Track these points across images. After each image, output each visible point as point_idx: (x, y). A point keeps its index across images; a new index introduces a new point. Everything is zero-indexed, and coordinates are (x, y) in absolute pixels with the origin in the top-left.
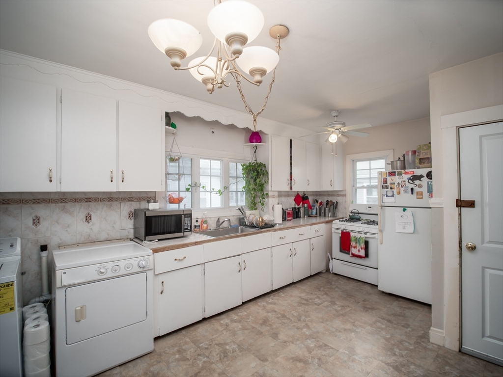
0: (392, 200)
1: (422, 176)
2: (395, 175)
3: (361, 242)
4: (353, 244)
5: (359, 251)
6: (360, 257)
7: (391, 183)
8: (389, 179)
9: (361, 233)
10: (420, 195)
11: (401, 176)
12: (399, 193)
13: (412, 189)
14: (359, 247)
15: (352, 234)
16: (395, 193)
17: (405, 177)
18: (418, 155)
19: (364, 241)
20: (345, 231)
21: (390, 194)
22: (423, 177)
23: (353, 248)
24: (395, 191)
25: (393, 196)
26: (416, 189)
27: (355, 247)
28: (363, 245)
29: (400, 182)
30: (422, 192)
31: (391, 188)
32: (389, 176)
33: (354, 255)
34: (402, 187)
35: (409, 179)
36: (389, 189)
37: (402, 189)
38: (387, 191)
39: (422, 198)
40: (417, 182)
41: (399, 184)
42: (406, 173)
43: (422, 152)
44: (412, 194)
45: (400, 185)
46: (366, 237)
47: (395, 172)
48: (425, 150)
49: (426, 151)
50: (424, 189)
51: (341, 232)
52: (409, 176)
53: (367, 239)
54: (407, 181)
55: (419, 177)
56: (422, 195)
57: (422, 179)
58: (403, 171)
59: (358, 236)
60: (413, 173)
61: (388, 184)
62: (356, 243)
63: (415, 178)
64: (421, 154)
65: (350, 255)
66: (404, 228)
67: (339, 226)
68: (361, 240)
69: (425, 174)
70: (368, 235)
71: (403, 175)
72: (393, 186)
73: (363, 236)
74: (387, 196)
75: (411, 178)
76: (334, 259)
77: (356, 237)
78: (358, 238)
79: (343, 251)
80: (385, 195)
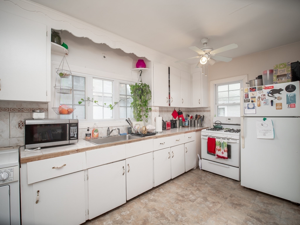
0: (251, 112)
1: (281, 90)
2: (255, 91)
3: (224, 146)
4: (218, 147)
5: (223, 153)
6: (224, 158)
7: (252, 97)
8: (251, 94)
9: (225, 139)
10: (279, 106)
11: (262, 91)
12: (259, 105)
13: (272, 101)
14: (222, 150)
15: (217, 140)
16: (256, 105)
17: (265, 92)
18: (275, 73)
19: (227, 145)
20: (211, 137)
22: (283, 90)
24: (256, 104)
25: (254, 108)
26: (276, 101)
27: (219, 150)
28: (226, 149)
29: (260, 96)
30: (281, 103)
31: (252, 102)
32: (250, 91)
33: (219, 157)
34: (262, 100)
35: (269, 93)
36: (250, 102)
37: (262, 102)
38: (248, 104)
39: (281, 109)
40: (276, 95)
41: (259, 97)
42: (266, 88)
43: (279, 70)
44: (272, 105)
45: (261, 99)
46: (228, 142)
47: (256, 88)
48: (281, 68)
49: (283, 69)
50: (284, 101)
51: (207, 138)
52: (269, 90)
53: (229, 144)
54: (267, 94)
55: (279, 91)
56: (282, 106)
57: (281, 93)
58: (263, 87)
59: (222, 141)
60: (273, 88)
61: (250, 98)
62: (220, 147)
63: (274, 92)
64: (278, 72)
65: (216, 156)
66: (265, 135)
67: (207, 134)
68: (225, 145)
69: (284, 88)
70: (230, 141)
71: (263, 90)
72: (253, 99)
73: (226, 141)
74: (248, 108)
75: (271, 92)
76: (203, 159)
77: (220, 142)
78: (222, 143)
79: (210, 153)
80: (247, 108)
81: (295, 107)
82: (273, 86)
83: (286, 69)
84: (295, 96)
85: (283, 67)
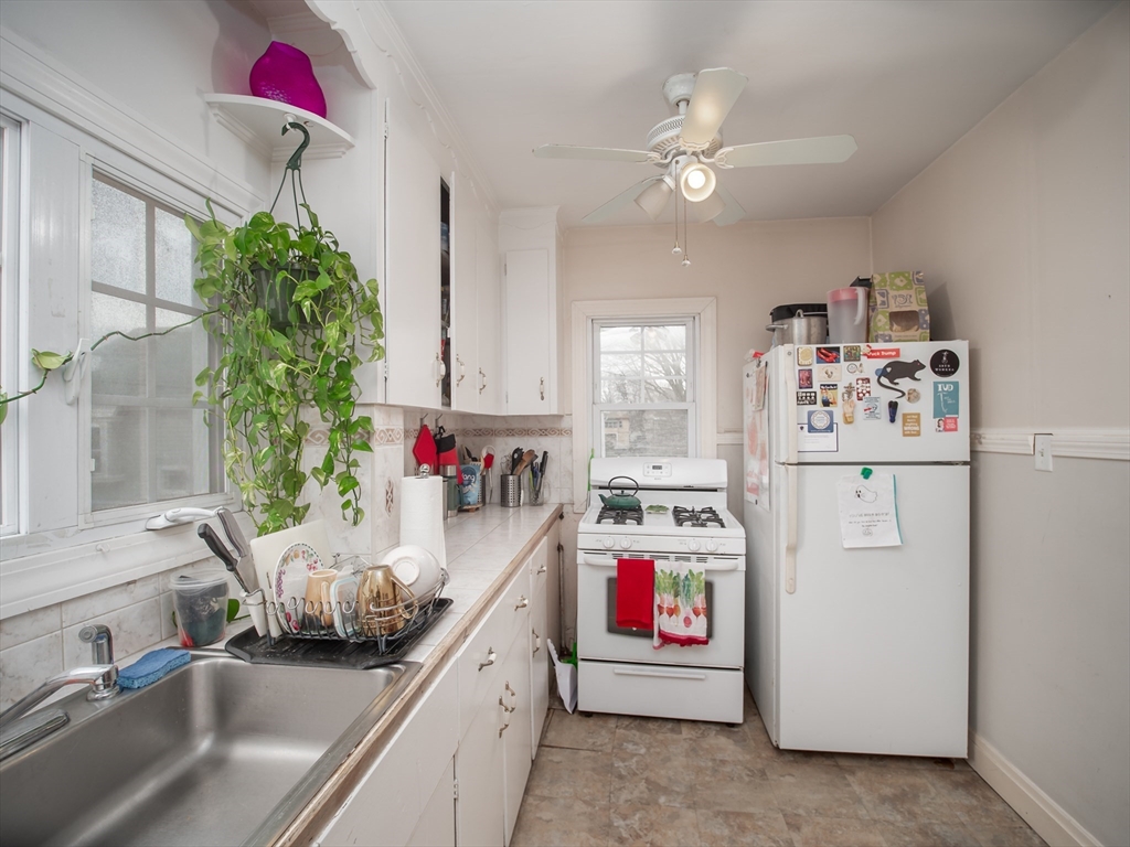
0: (823, 442)
1: (918, 366)
2: (837, 360)
3: (693, 589)
4: (663, 598)
5: (687, 622)
6: (690, 642)
7: (825, 387)
8: (820, 373)
9: (688, 559)
10: (912, 426)
11: (858, 363)
12: (848, 421)
13: (893, 406)
14: (685, 610)
15: (659, 565)
16: (838, 418)
17: (871, 367)
18: (883, 303)
19: (703, 584)
20: (626, 556)
21: (821, 421)
22: (923, 367)
23: (665, 615)
24: (838, 411)
25: (829, 429)
26: (905, 407)
27: (672, 612)
28: (700, 600)
29: (854, 384)
30: (919, 415)
31: (826, 403)
32: (820, 360)
33: (667, 639)
34: (860, 399)
35: (882, 373)
36: (819, 406)
37: (861, 405)
38: (810, 414)
39: (918, 434)
40: (905, 383)
41: (849, 389)
42: (872, 355)
43: (891, 293)
44: (893, 420)
45: (855, 393)
46: (706, 570)
47: (837, 349)
48: (899, 288)
49: (904, 292)
50: (925, 407)
51: (615, 562)
52: (882, 363)
53: (710, 578)
54: (874, 378)
55: (910, 370)
56: (919, 425)
57: (917, 375)
58: (863, 347)
59: (683, 568)
61: (816, 387)
62: (676, 595)
63: (899, 370)
64: (892, 302)
65: (656, 641)
66: (868, 533)
67: (608, 542)
68: (694, 584)
69: (926, 361)
70: (713, 564)
71: (863, 359)
72: (830, 395)
73: (695, 567)
74: (812, 429)
75: (889, 370)
77: (674, 574)
78: (682, 577)
79: (623, 628)
80: (806, 427)
81: (956, 430)
82: (897, 351)
83: (912, 292)
84: (956, 385)
85: (905, 287)
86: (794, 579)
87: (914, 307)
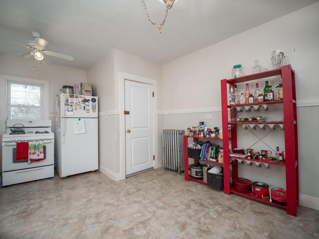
0: (71, 113)
2: (73, 97)
3: (40, 148)
4: (31, 151)
5: (38, 155)
6: (39, 160)
7: (71, 103)
8: (70, 100)
9: (39, 141)
10: (88, 111)
12: (76, 109)
13: (84, 107)
14: (37, 152)
15: (30, 143)
16: (74, 109)
17: (80, 100)
19: (43, 146)
20: (19, 142)
21: (70, 109)
23: (32, 155)
24: (74, 107)
25: (72, 111)
26: (86, 107)
27: (33, 154)
28: (42, 150)
31: (71, 106)
32: (70, 97)
33: (33, 161)
35: (83, 101)
37: (78, 107)
38: (68, 108)
39: (89, 112)
40: (87, 103)
41: (76, 103)
42: (81, 97)
43: (86, 86)
44: (84, 110)
45: (77, 104)
46: (44, 143)
47: (74, 95)
48: (87, 86)
49: (88, 87)
50: (90, 108)
51: (16, 144)
52: (82, 99)
53: (45, 145)
55: (88, 101)
58: (79, 96)
61: (69, 102)
62: (35, 149)
63: (86, 101)
64: (85, 88)
65: (29, 162)
66: (80, 131)
68: (40, 146)
69: (91, 100)
70: (45, 141)
71: (79, 98)
72: (72, 104)
73: (41, 142)
74: (68, 111)
76: (4, 172)
77: (34, 145)
78: (37, 145)
79: (18, 161)
80: (67, 110)
81: (95, 112)
82: (85, 97)
83: (89, 87)
84: (96, 104)
85: (88, 86)
86: (64, 141)
87: (90, 90)
